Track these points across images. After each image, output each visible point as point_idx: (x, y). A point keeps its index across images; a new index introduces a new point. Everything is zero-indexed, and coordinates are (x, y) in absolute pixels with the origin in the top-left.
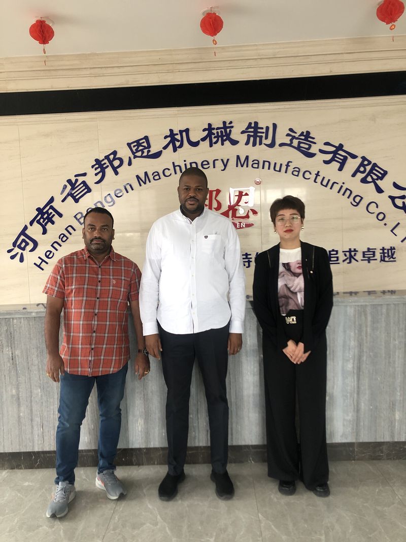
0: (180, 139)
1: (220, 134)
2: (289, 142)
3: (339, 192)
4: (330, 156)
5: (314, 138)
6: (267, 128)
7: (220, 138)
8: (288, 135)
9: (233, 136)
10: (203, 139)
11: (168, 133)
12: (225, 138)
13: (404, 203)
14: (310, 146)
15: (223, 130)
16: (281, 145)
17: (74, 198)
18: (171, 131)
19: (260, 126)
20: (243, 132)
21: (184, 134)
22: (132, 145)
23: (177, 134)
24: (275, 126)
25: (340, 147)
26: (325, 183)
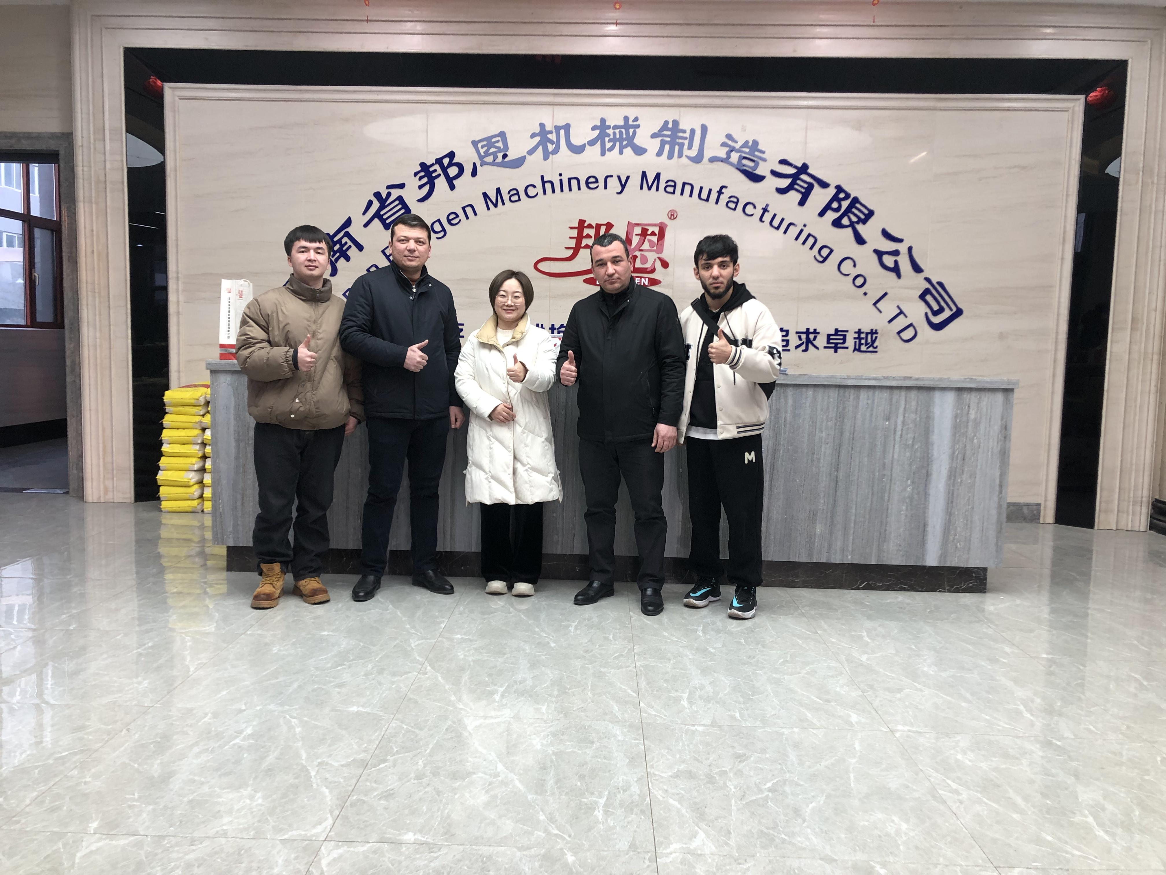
0: (555, 140)
1: (618, 136)
2: (724, 156)
3: (797, 239)
4: (788, 181)
5: (763, 152)
6: (693, 132)
7: (618, 143)
8: (724, 145)
9: (637, 141)
10: (592, 143)
11: (537, 130)
12: (625, 143)
13: (896, 262)
14: (757, 165)
15: (623, 130)
16: (712, 160)
17: (383, 221)
18: (542, 126)
19: (681, 127)
20: (654, 136)
21: (562, 132)
22: (480, 145)
23: (551, 132)
24: (704, 129)
25: (804, 169)
26: (776, 223)
